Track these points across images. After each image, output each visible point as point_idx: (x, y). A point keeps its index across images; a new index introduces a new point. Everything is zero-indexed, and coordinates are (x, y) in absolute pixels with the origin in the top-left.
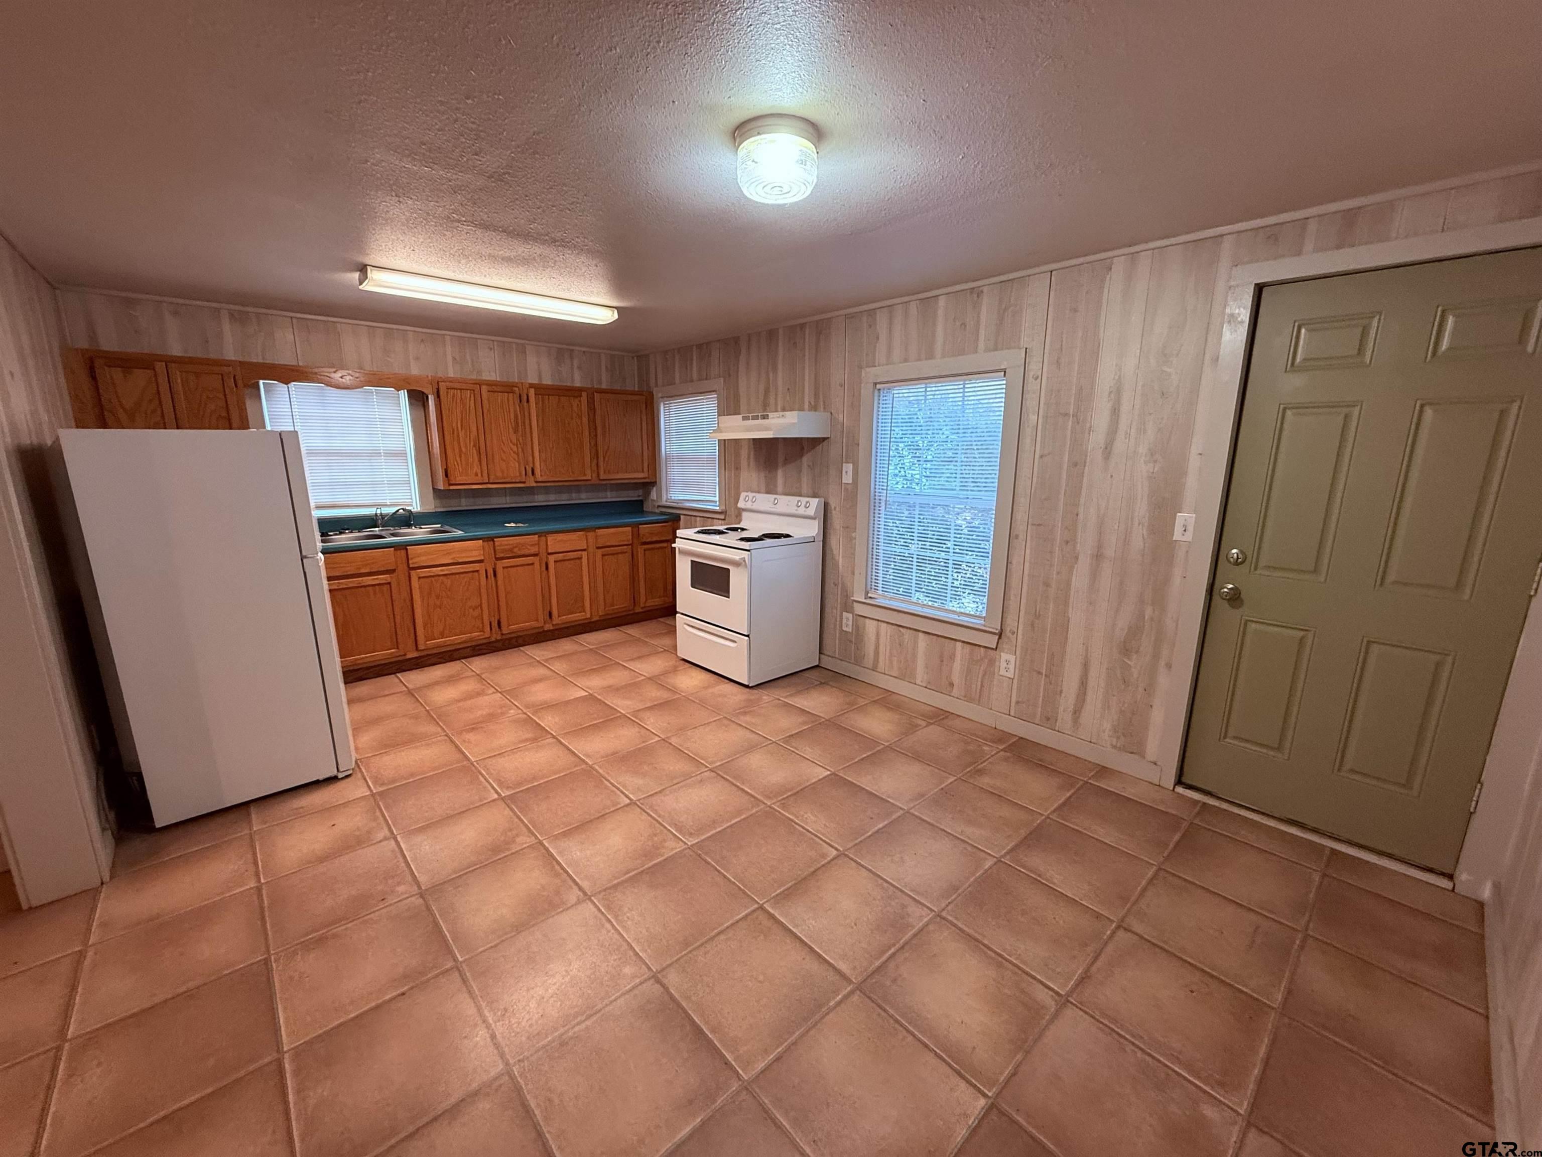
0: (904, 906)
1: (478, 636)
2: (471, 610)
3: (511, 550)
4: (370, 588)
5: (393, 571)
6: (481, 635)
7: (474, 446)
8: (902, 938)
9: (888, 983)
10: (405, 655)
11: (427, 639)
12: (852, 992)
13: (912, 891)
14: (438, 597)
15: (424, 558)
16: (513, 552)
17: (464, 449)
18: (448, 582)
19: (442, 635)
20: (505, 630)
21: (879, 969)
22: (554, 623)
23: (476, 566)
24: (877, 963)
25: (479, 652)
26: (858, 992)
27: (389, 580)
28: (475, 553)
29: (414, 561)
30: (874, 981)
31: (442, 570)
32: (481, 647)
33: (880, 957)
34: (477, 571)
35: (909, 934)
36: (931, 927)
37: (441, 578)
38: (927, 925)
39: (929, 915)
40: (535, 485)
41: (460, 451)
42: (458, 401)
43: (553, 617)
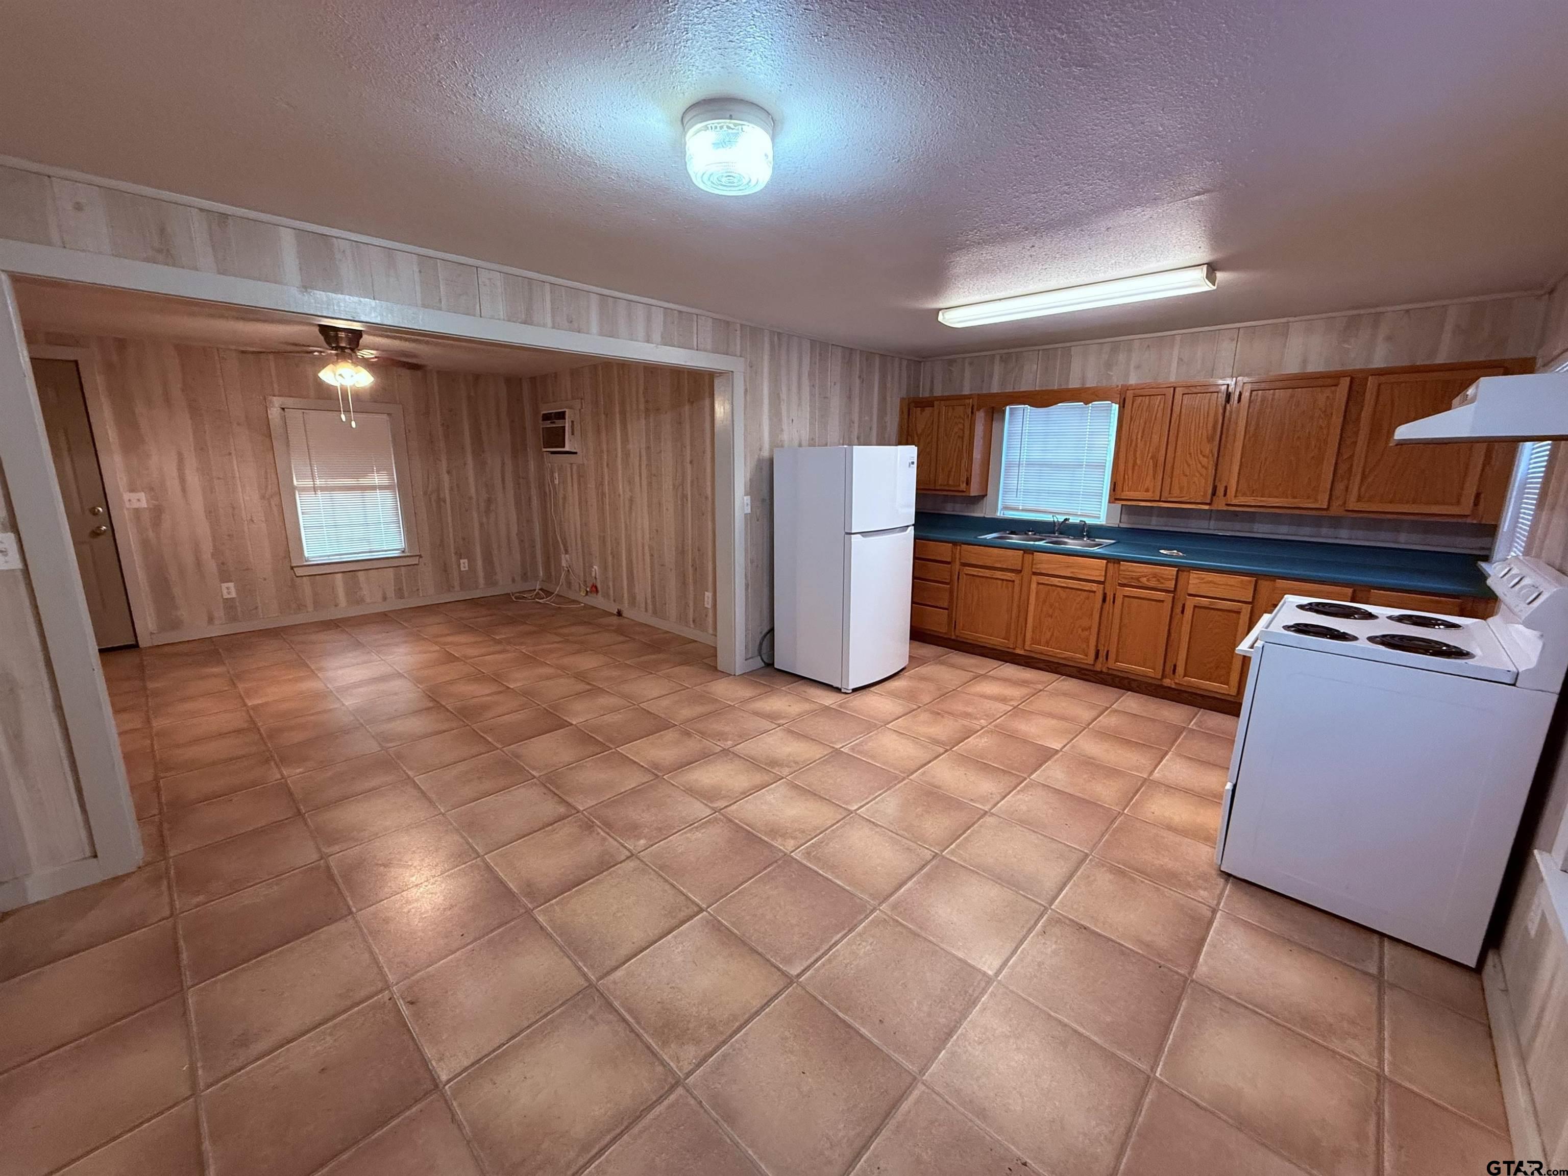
0: (697, 1042)
1: (1082, 659)
2: (1080, 630)
3: (1138, 579)
4: (1000, 582)
5: (1019, 572)
6: (1083, 659)
7: (1152, 458)
8: (647, 1032)
9: (590, 1012)
10: (1014, 649)
11: (1034, 641)
12: (587, 979)
13: (725, 1056)
14: (1051, 606)
15: (1046, 566)
16: (1139, 581)
17: (1138, 462)
18: (1063, 594)
19: (1047, 644)
20: (1111, 664)
21: (610, 1005)
22: (1177, 681)
23: (1094, 587)
24: (616, 1004)
25: (1085, 677)
26: (586, 984)
27: (1013, 578)
28: (1097, 573)
29: (1038, 566)
30: (596, 999)
31: (1059, 581)
32: (1087, 672)
33: (623, 1007)
34: (1094, 592)
35: (650, 1041)
36: (659, 1069)
37: (1059, 589)
38: (663, 1063)
39: (680, 1070)
40: (1225, 508)
41: (1135, 464)
42: (1145, 408)
43: (1177, 674)
